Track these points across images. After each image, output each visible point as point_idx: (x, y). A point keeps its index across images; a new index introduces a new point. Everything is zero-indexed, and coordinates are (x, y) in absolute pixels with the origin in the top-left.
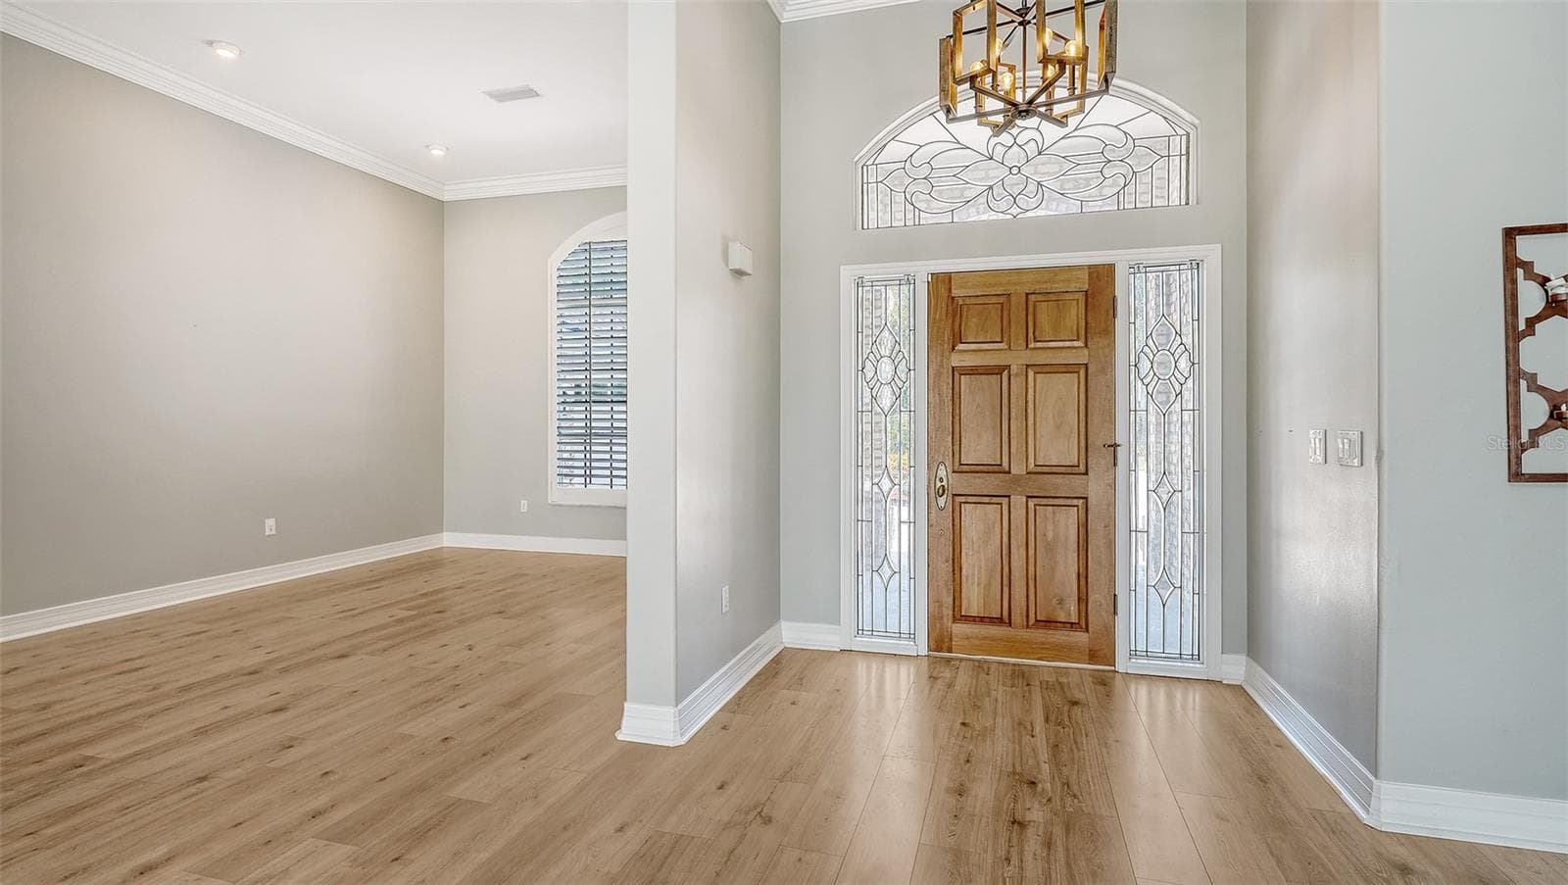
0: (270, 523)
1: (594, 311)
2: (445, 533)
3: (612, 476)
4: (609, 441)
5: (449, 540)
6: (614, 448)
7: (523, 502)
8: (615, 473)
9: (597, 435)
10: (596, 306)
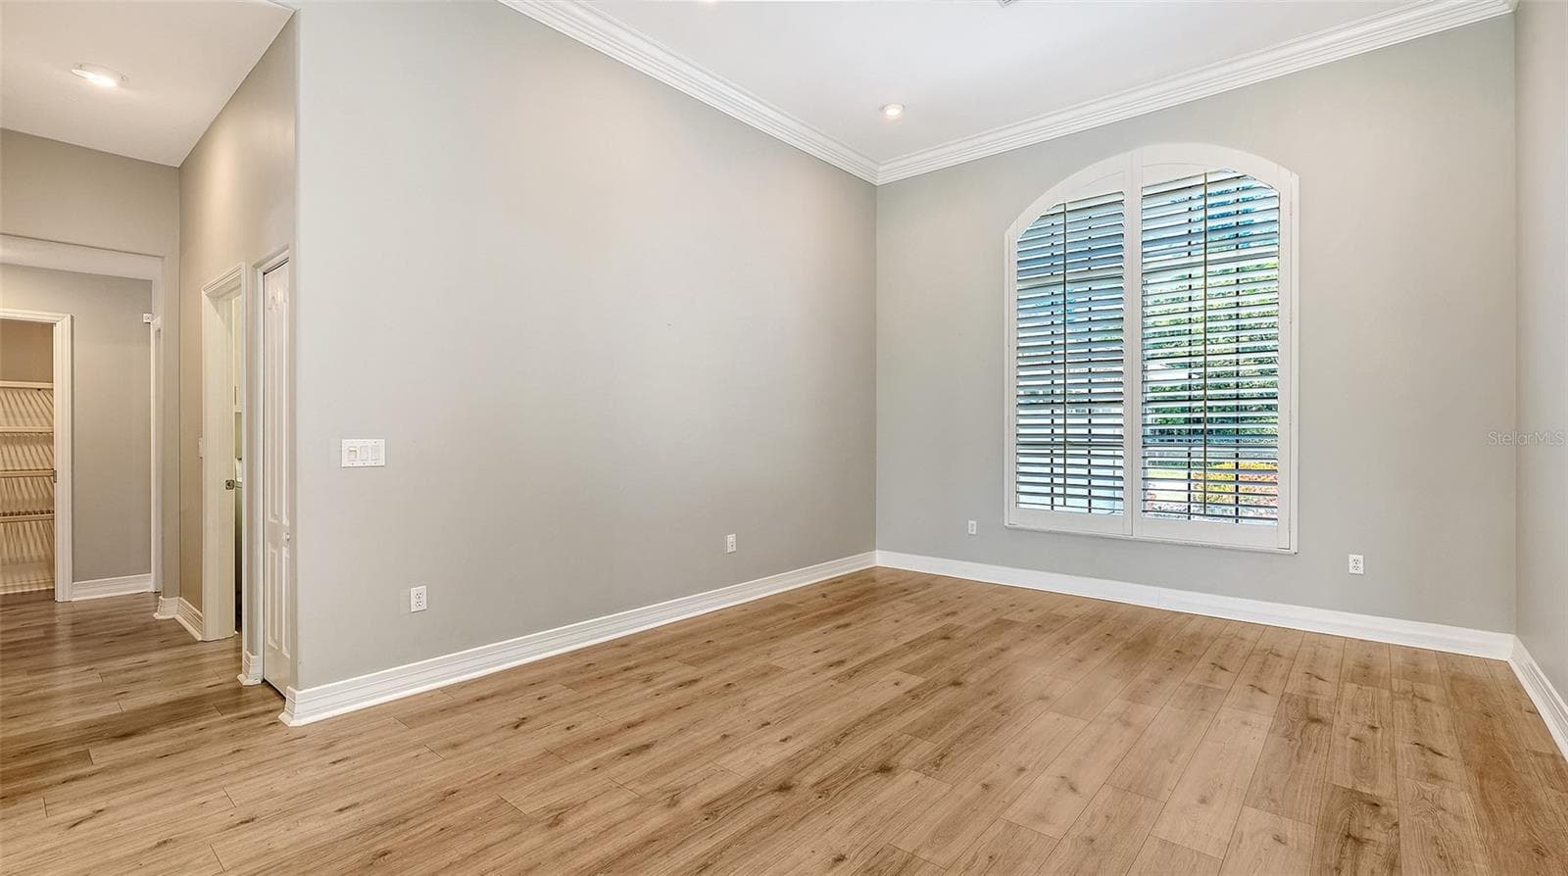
0: (731, 538)
1: (1069, 288)
2: (877, 551)
3: (1090, 497)
4: (1086, 452)
5: (882, 559)
6: (1094, 462)
7: (970, 522)
8: (1094, 492)
9: (1073, 444)
10: (1070, 282)
